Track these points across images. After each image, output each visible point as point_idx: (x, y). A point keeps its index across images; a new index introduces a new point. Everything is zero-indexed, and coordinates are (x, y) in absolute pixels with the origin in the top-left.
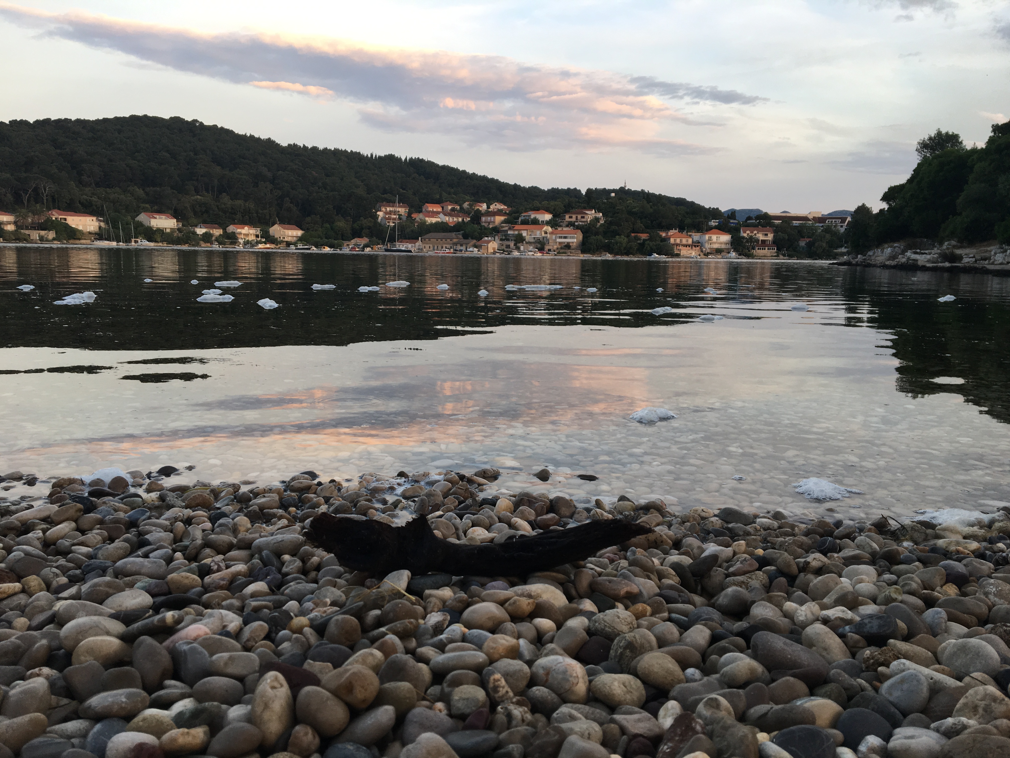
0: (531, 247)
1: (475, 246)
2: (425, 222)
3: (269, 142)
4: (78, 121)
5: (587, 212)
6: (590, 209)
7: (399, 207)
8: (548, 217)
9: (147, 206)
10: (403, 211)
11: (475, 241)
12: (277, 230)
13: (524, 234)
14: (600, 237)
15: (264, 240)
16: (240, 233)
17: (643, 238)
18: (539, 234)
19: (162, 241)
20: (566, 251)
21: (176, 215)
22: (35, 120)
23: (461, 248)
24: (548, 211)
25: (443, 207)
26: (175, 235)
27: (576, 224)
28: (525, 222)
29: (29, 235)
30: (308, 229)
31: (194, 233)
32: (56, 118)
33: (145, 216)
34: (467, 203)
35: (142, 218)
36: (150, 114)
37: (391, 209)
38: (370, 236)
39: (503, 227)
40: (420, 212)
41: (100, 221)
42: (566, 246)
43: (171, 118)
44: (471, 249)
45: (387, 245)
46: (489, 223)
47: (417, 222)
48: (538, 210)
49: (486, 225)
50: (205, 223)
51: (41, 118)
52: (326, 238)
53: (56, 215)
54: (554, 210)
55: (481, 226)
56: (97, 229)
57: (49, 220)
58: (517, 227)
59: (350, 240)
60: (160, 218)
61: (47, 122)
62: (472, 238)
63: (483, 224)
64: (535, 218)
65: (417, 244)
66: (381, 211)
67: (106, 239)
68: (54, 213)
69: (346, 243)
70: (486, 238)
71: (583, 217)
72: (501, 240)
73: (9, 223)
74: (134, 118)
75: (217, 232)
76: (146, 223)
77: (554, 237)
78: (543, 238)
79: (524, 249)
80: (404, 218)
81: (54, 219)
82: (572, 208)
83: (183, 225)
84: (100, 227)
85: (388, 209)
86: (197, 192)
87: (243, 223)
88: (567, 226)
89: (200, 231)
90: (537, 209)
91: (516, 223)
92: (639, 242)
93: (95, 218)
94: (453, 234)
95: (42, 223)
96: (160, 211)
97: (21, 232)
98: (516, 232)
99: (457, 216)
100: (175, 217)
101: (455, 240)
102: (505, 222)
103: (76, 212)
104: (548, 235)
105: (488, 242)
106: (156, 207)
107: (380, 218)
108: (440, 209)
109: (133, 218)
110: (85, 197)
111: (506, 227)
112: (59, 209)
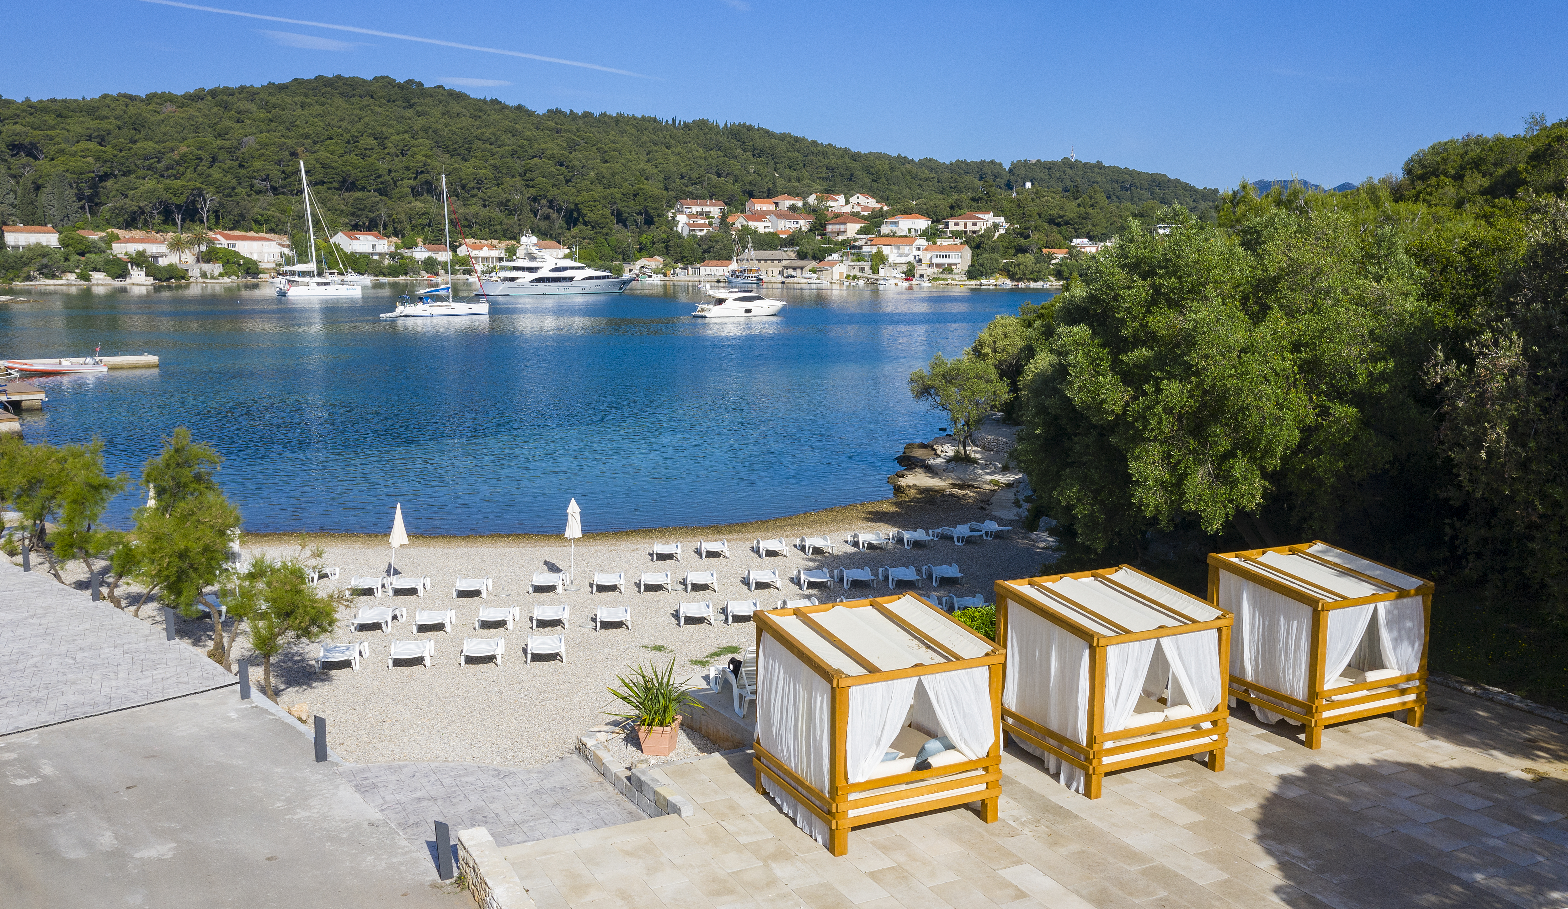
0: (896, 272)
1: (814, 271)
2: (748, 229)
3: (520, 109)
5: (981, 216)
6: (987, 211)
7: (712, 205)
8: (924, 224)
9: (346, 220)
10: (715, 211)
11: (814, 263)
13: (887, 251)
14: (996, 255)
16: (477, 256)
17: (1060, 256)
18: (908, 251)
19: (368, 272)
20: (946, 276)
23: (794, 274)
24: (925, 214)
25: (777, 204)
26: (386, 261)
27: (965, 234)
29: (187, 271)
31: (413, 258)
33: (344, 236)
34: (813, 196)
35: (339, 239)
36: (346, 74)
37: (699, 209)
38: (664, 254)
39: (858, 240)
40: (742, 212)
41: (283, 246)
42: (946, 269)
43: (376, 79)
44: (808, 275)
45: (687, 269)
46: (838, 234)
47: (737, 228)
49: (833, 237)
50: (426, 242)
53: (222, 240)
54: (934, 212)
55: (826, 238)
56: (278, 259)
57: (213, 247)
58: (877, 240)
59: (634, 261)
60: (365, 239)
62: (812, 259)
63: (829, 235)
66: (682, 213)
68: (219, 236)
69: (628, 267)
70: (831, 258)
71: (975, 224)
72: (853, 260)
74: (321, 80)
75: (444, 256)
76: (345, 247)
77: (929, 255)
78: (915, 256)
79: (885, 274)
80: (717, 223)
81: (219, 245)
82: (961, 207)
83: (396, 248)
84: (282, 256)
85: (694, 209)
88: (951, 237)
89: (420, 255)
90: (909, 212)
91: (876, 234)
93: (274, 242)
94: (784, 252)
96: (365, 229)
98: (875, 249)
99: (796, 219)
100: (386, 235)
101: (785, 261)
102: (860, 232)
103: (247, 232)
104: (922, 253)
105: (833, 264)
106: (360, 224)
107: (680, 225)
108: (772, 207)
110: (259, 210)
111: (861, 240)
112: (226, 230)
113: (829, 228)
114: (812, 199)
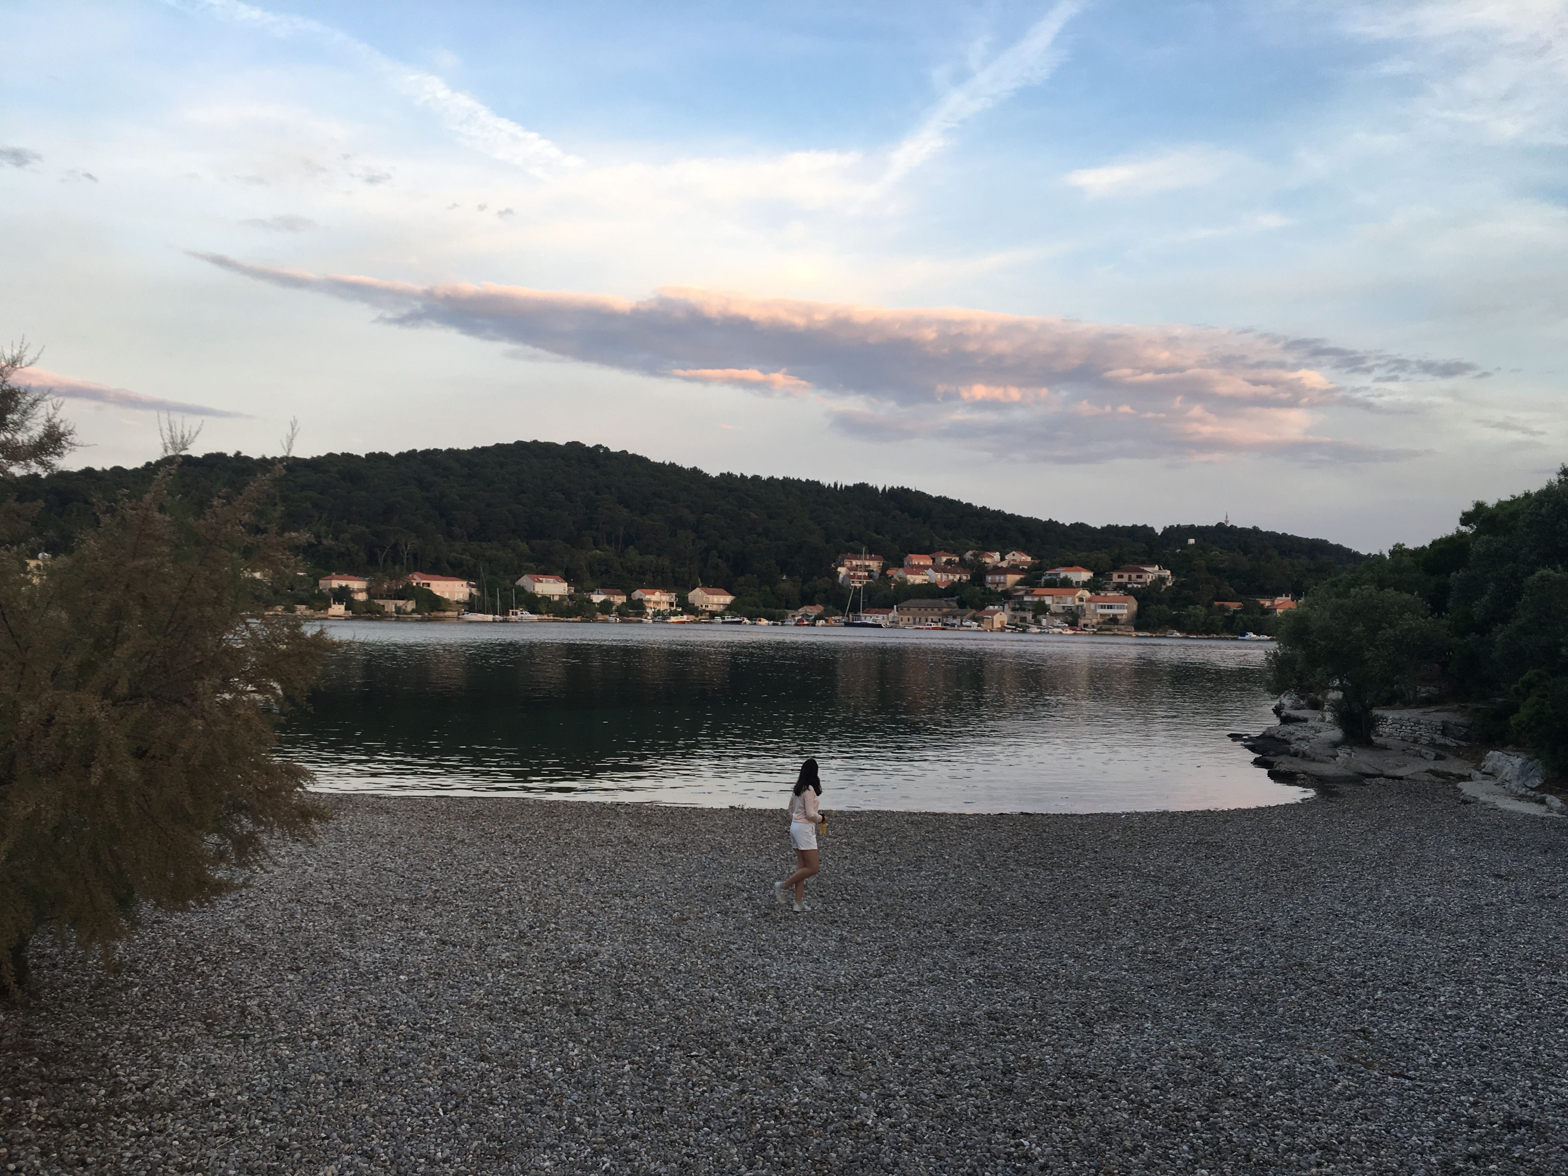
0: (1058, 621)
1: (975, 619)
2: (906, 581)
3: (695, 472)
4: (450, 451)
5: (1145, 569)
6: (1152, 564)
7: (871, 559)
8: (1085, 575)
9: (531, 564)
10: (874, 565)
11: (974, 611)
12: (698, 596)
13: (1048, 601)
14: (1164, 607)
15: (680, 610)
16: (649, 601)
17: (1232, 609)
18: (1070, 601)
19: (547, 613)
20: (1112, 627)
21: (568, 577)
22: (397, 452)
23: (955, 621)
24: (1086, 567)
25: (934, 560)
26: (565, 603)
27: (1129, 586)
28: (1051, 584)
29: (383, 606)
30: (740, 594)
31: (590, 601)
32: (423, 449)
33: (529, 579)
34: (970, 552)
35: (525, 581)
36: (542, 440)
37: (859, 562)
38: (825, 602)
39: (1018, 590)
40: (901, 566)
41: (473, 586)
42: (1111, 620)
43: (568, 444)
44: (968, 623)
45: (848, 616)
46: (998, 584)
47: (895, 581)
48: (1072, 566)
49: (992, 587)
50: (604, 587)
51: (405, 450)
52: (765, 606)
53: (417, 580)
54: (1096, 565)
55: (986, 589)
56: (467, 598)
57: (409, 586)
58: (1038, 591)
59: (796, 609)
60: (547, 582)
61: (413, 453)
62: (972, 608)
63: (989, 586)
64: (1066, 578)
65: (891, 615)
66: (843, 566)
67: (480, 612)
68: (415, 577)
69: (791, 613)
70: (991, 607)
71: (1140, 577)
72: (1014, 610)
73: (361, 591)
74: (520, 445)
75: (619, 599)
76: (529, 589)
77: (1092, 606)
78: (1078, 607)
79: (1048, 624)
80: (876, 575)
81: (415, 584)
82: (1124, 563)
83: (575, 591)
84: (471, 595)
85: (854, 563)
86: (596, 544)
87: (654, 586)
88: (1115, 589)
89: (597, 598)
90: (1069, 565)
91: (1037, 585)
92: (1226, 614)
93: (465, 583)
94: (943, 601)
95: (400, 590)
96: (546, 573)
97: (374, 603)
98: (1036, 599)
99: (954, 572)
100: (566, 579)
101: (945, 610)
102: (1020, 583)
103: (441, 575)
104: (1084, 603)
105: (994, 613)
106: (543, 567)
107: (841, 576)
108: (929, 562)
109: (513, 582)
110: (454, 554)
111: (1021, 590)
112: (422, 571)
113: (989, 578)
114: (968, 555)
